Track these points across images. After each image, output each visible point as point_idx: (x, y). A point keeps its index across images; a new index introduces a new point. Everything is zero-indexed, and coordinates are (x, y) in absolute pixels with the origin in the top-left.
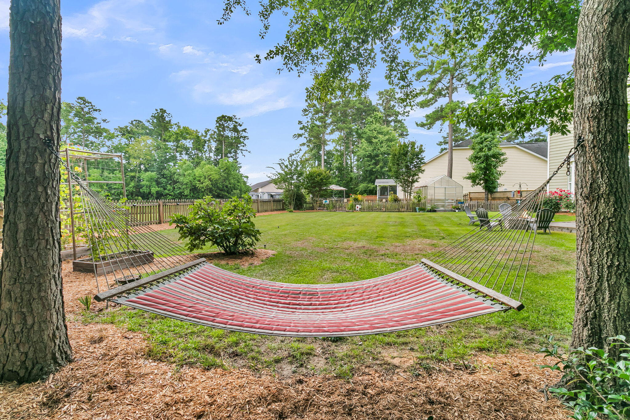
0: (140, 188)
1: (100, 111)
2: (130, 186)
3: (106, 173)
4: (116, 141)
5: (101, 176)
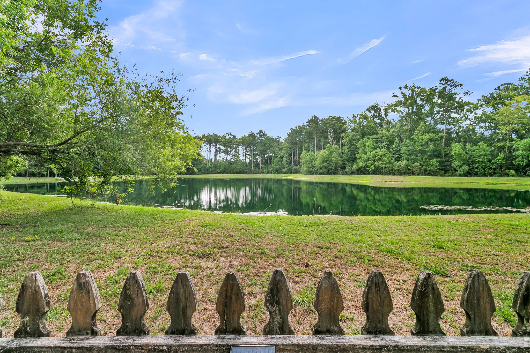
0: (512, 160)
1: (462, 85)
2: (499, 158)
3: (468, 146)
4: (480, 112)
5: (464, 150)
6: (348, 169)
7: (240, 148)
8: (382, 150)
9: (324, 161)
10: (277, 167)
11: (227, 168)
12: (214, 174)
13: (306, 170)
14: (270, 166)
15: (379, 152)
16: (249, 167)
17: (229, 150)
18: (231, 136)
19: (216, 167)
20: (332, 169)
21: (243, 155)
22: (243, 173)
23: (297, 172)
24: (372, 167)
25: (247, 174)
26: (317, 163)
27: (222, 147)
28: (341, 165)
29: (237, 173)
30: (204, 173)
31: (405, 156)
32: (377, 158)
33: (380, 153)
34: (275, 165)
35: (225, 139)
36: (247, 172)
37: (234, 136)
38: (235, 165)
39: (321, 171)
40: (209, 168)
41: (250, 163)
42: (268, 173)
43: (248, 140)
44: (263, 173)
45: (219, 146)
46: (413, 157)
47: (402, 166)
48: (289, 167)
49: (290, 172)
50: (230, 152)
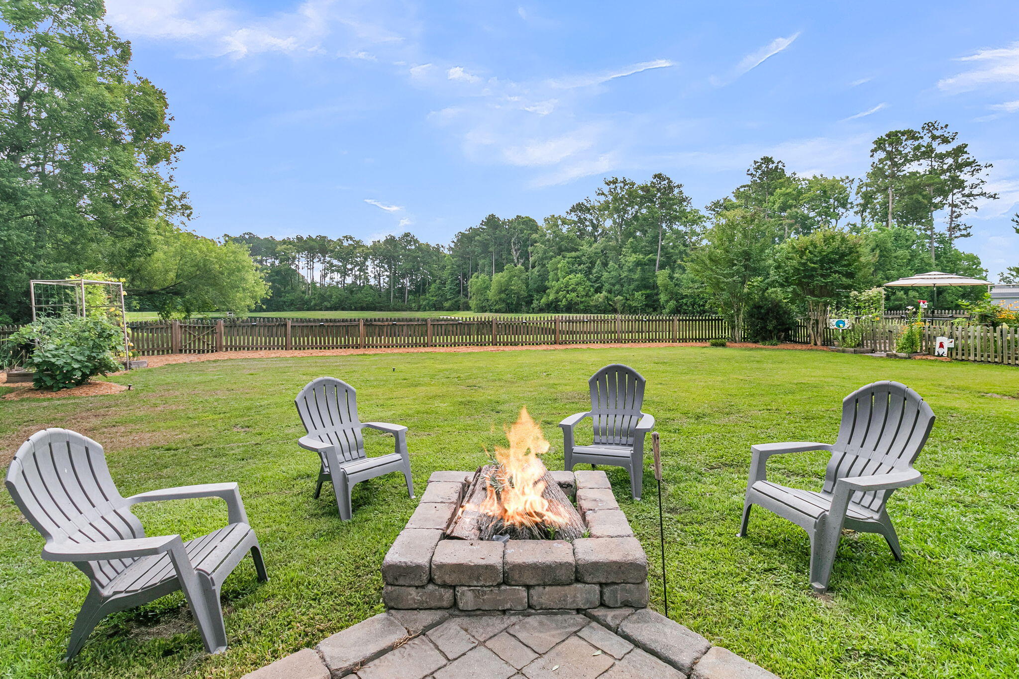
6: (535, 304)
7: (369, 263)
8: (577, 275)
9: (501, 292)
10: (435, 299)
11: (343, 301)
12: (321, 310)
13: (477, 305)
14: (423, 297)
15: (574, 278)
16: (385, 299)
17: (349, 266)
18: (351, 242)
19: (323, 298)
20: (512, 304)
21: (375, 277)
22: (374, 309)
23: (467, 308)
24: (564, 302)
25: (381, 310)
26: (491, 294)
27: (335, 262)
28: (526, 297)
29: (362, 309)
30: (299, 309)
31: (607, 286)
32: (570, 288)
33: (573, 281)
34: (432, 296)
35: (341, 245)
36: (381, 307)
37: (358, 242)
38: (360, 295)
39: (497, 307)
40: (310, 300)
41: (388, 291)
42: (418, 310)
43: (384, 249)
44: (411, 309)
45: (329, 259)
46: (617, 287)
47: (600, 300)
48: (456, 299)
49: (456, 308)
50: (351, 270)
